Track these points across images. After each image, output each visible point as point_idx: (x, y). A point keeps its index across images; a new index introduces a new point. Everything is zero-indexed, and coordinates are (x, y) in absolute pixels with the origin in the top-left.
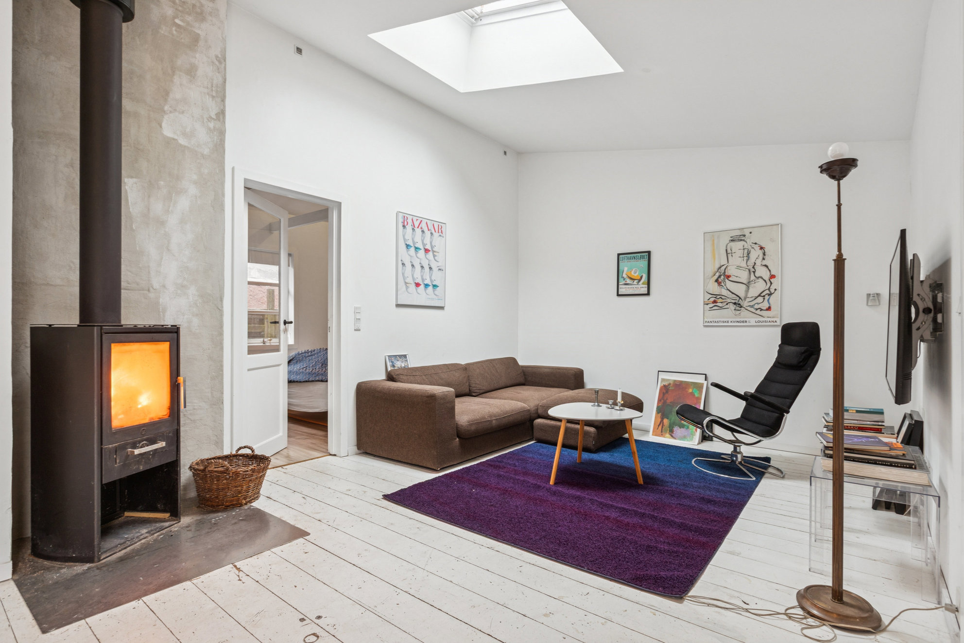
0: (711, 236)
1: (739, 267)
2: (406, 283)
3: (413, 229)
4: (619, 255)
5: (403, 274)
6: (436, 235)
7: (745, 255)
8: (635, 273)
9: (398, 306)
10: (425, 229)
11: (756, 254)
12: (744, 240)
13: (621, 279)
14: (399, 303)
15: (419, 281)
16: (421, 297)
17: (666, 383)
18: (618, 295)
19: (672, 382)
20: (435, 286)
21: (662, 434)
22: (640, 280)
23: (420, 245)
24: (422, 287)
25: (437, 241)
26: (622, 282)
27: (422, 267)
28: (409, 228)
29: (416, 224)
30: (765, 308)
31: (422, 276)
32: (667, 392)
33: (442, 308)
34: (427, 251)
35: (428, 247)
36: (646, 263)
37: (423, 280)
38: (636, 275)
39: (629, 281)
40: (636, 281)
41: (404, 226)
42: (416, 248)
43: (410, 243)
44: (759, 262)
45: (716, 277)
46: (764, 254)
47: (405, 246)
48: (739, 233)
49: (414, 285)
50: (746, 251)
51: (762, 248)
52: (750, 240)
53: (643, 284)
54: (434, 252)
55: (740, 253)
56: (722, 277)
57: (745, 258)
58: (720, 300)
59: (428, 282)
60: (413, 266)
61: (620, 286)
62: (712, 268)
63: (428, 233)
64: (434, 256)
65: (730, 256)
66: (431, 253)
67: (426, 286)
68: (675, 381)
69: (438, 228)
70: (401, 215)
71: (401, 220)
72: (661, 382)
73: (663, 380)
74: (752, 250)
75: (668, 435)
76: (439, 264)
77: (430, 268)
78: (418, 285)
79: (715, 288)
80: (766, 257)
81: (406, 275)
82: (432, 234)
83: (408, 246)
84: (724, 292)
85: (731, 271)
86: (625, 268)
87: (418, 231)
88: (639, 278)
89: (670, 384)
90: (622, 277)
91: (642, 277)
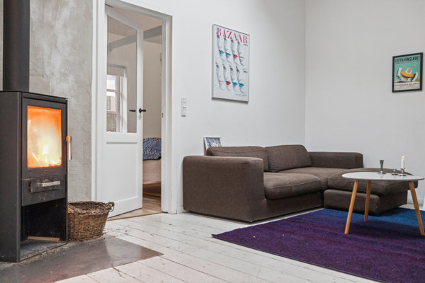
2: (219, 81)
3: (225, 39)
4: (394, 58)
5: (217, 74)
6: (242, 44)
8: (409, 72)
9: (213, 99)
10: (234, 39)
13: (396, 78)
14: (215, 96)
15: (229, 80)
16: (232, 93)
18: (393, 91)
20: (241, 85)
22: (413, 78)
23: (229, 51)
24: (231, 84)
25: (243, 49)
26: (396, 80)
27: (231, 69)
28: (222, 37)
29: (227, 35)
31: (231, 77)
33: (246, 102)
34: (235, 56)
35: (236, 53)
36: (419, 63)
37: (232, 79)
39: (403, 79)
40: (409, 79)
41: (218, 36)
42: (227, 54)
43: (222, 49)
47: (218, 52)
49: (225, 83)
53: (416, 81)
54: (240, 57)
59: (235, 81)
60: (224, 68)
61: (395, 84)
63: (236, 42)
64: (241, 61)
66: (238, 58)
67: (235, 84)
69: (244, 39)
70: (215, 28)
71: (216, 31)
76: (244, 67)
77: (238, 70)
78: (228, 83)
81: (219, 75)
82: (239, 43)
83: (221, 52)
86: (399, 70)
87: (228, 40)
88: (412, 76)
90: (397, 76)
91: (415, 75)
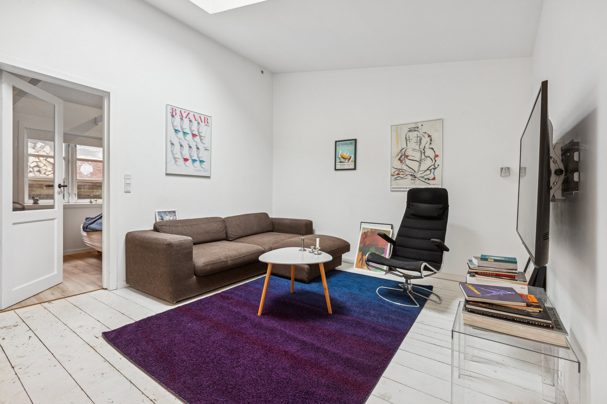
0: (396, 128)
1: (414, 150)
2: (175, 158)
3: (182, 119)
4: (336, 142)
5: (172, 151)
6: (202, 124)
7: (418, 141)
8: (346, 154)
9: (167, 174)
10: (193, 119)
11: (425, 140)
12: (417, 131)
13: (337, 159)
14: (168, 173)
15: (187, 156)
16: (190, 168)
17: (366, 231)
18: (336, 170)
19: (369, 230)
20: (201, 162)
21: (361, 267)
22: (349, 159)
23: (187, 130)
24: (190, 161)
25: (203, 128)
26: (338, 160)
27: (190, 147)
28: (178, 117)
29: (185, 115)
30: (431, 178)
31: (190, 154)
32: (366, 237)
34: (194, 135)
35: (196, 132)
36: (354, 147)
37: (191, 156)
38: (347, 155)
39: (342, 160)
40: (347, 160)
41: (173, 116)
42: (185, 133)
43: (179, 128)
44: (427, 146)
45: (399, 157)
46: (431, 140)
47: (173, 131)
48: (414, 126)
49: (182, 160)
50: (419, 138)
51: (429, 136)
52: (423, 130)
53: (352, 162)
54: (200, 136)
55: (415, 140)
56: (403, 157)
57: (418, 143)
58: (402, 173)
59: (195, 157)
60: (181, 146)
61: (337, 164)
62: (396, 150)
63: (195, 123)
64: (201, 140)
65: (408, 141)
66: (198, 138)
67: (194, 161)
68: (372, 229)
69: (206, 120)
70: (169, 107)
71: (170, 111)
72: (363, 230)
73: (364, 228)
74: (423, 137)
75: (365, 268)
76: (205, 146)
77: (198, 148)
78: (186, 160)
79: (398, 165)
80: (432, 142)
81: (175, 152)
82: (199, 123)
83: (176, 131)
84: (405, 167)
85: (409, 152)
86: (340, 152)
87: (186, 121)
88: (349, 158)
89: (368, 231)
90: (338, 157)
91: (351, 157)
